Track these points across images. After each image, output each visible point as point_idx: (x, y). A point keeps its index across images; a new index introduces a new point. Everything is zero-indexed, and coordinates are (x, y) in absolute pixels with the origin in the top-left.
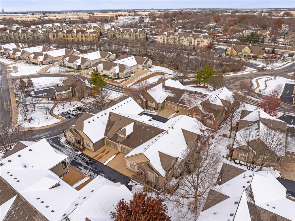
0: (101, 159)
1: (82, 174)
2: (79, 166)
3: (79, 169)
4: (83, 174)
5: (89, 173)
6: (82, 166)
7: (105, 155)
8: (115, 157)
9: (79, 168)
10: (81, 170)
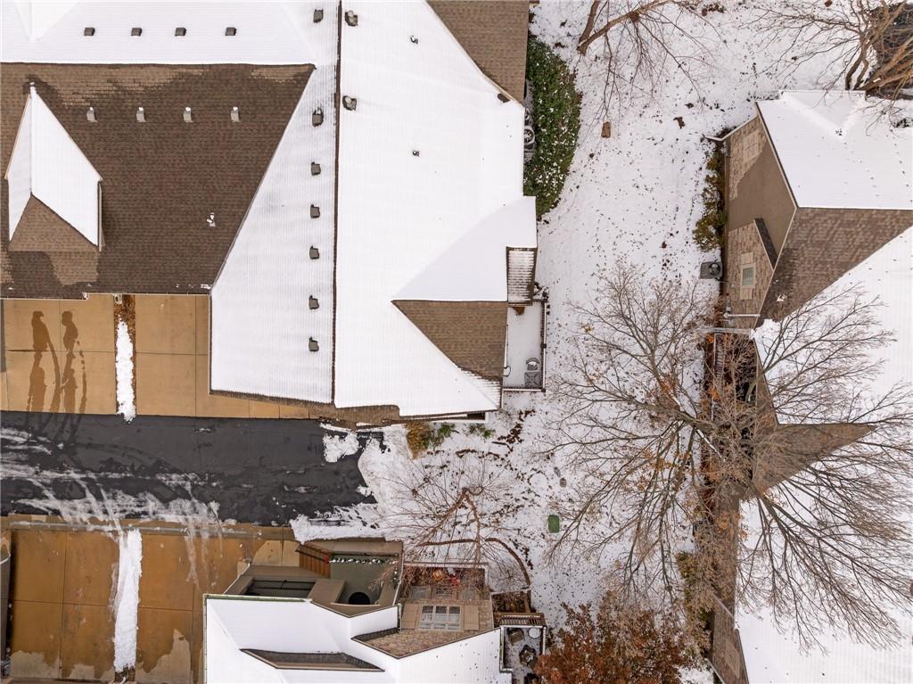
0: (79, 393)
1: (85, 530)
2: (28, 502)
3: (43, 518)
4: (91, 528)
5: (110, 511)
6: (38, 494)
7: (70, 357)
8: (133, 341)
9: (38, 512)
10: (57, 512)
